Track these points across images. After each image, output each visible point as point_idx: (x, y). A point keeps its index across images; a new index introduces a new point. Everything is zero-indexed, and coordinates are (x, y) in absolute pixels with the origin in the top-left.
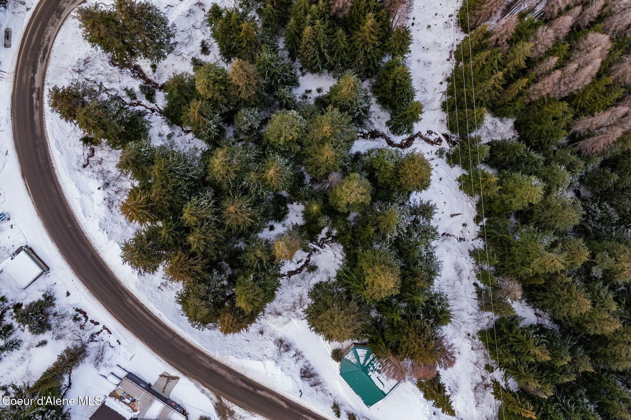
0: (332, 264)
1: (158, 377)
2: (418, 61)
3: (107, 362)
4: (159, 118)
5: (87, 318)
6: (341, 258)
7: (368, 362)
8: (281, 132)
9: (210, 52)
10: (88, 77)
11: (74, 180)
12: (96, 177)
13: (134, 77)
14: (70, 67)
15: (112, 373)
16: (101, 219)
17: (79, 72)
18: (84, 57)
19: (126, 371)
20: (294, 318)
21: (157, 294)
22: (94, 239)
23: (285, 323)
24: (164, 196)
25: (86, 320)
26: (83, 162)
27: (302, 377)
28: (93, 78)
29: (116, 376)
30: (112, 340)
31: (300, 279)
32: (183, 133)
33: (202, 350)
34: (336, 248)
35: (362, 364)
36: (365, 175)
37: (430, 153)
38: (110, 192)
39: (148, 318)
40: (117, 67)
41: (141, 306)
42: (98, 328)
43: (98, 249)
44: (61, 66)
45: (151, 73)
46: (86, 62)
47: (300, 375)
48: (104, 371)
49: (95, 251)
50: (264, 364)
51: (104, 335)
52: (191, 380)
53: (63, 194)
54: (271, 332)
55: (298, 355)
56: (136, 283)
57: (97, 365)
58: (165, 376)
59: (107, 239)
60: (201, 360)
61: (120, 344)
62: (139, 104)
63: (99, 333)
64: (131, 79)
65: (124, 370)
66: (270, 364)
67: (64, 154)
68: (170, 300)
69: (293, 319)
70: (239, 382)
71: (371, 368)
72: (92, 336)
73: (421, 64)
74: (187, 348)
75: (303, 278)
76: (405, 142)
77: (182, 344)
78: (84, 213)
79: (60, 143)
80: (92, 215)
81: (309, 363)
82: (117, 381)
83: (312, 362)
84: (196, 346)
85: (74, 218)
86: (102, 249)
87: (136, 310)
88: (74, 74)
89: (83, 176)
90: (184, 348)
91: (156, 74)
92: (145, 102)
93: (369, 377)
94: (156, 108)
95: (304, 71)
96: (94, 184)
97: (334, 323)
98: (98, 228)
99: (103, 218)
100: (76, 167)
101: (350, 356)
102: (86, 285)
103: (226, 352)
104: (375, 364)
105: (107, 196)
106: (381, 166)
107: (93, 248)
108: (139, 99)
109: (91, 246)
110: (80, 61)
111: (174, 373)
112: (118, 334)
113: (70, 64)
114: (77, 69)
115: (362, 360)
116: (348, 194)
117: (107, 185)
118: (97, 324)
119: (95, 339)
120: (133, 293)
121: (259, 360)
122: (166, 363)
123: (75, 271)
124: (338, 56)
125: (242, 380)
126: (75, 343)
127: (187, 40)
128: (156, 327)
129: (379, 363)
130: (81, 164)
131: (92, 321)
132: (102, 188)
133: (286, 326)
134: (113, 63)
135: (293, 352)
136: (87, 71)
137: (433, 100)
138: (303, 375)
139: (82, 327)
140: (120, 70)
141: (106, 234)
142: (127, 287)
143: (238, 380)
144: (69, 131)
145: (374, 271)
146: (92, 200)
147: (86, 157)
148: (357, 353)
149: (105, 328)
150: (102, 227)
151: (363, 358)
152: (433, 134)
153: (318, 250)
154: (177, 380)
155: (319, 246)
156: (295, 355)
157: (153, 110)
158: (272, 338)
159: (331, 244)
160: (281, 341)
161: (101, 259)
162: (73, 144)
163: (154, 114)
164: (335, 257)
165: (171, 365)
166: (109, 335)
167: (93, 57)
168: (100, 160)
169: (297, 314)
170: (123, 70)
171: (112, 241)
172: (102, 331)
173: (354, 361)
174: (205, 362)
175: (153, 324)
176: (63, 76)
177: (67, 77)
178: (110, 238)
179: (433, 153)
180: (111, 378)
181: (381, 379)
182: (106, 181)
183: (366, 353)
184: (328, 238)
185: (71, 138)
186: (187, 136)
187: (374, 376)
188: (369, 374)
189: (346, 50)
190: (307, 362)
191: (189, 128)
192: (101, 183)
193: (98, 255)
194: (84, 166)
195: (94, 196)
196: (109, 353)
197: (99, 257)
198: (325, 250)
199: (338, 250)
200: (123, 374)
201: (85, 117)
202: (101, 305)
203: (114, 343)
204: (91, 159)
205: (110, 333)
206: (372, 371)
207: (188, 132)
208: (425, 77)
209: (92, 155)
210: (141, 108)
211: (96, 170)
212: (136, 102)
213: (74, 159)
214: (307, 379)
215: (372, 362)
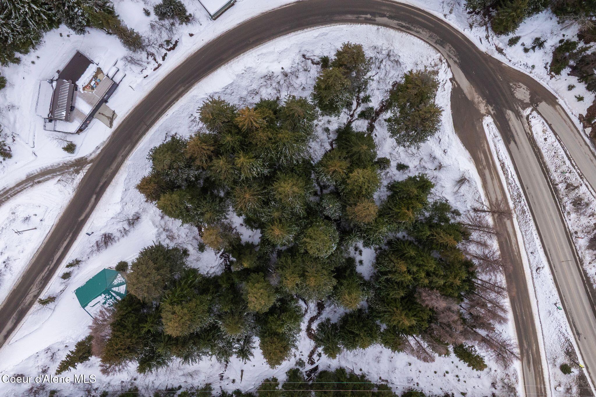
0: (205, 264)
1: (113, 109)
2: (381, 352)
3: (128, 67)
4: (345, 121)
5: (169, 50)
6: (211, 273)
7: (114, 294)
8: (314, 239)
9: (399, 170)
10: (384, 63)
11: (291, 47)
12: (293, 66)
13: (382, 102)
14: (393, 48)
15: (118, 70)
16: (255, 69)
17: (389, 55)
18: (401, 60)
19: (120, 82)
20: (158, 231)
21: (186, 114)
22: (238, 61)
23: (153, 223)
24: (260, 141)
25: (167, 50)
26: (308, 55)
27: (105, 235)
28: (382, 66)
29: (115, 74)
30: (149, 71)
31: (193, 235)
32: (330, 140)
33: (134, 150)
34: (220, 268)
35: (112, 289)
36: (277, 304)
37: (301, 354)
38: (279, 77)
39: (165, 105)
40: (391, 87)
41: (176, 99)
42: (160, 60)
43: (229, 64)
44: (394, 40)
45: (385, 117)
46: (397, 62)
47: (107, 233)
48: (120, 64)
49: (228, 61)
50: (118, 203)
51: (153, 65)
52: (108, 138)
53: (280, 36)
54: (147, 209)
55: (125, 232)
56: (196, 96)
57: (126, 58)
58: (113, 115)
59: (236, 73)
60: (125, 148)
61: (145, 77)
62: (358, 104)
63: (155, 60)
64: (380, 99)
65: (121, 81)
66: (118, 208)
67: (314, 40)
68: (181, 123)
69: (157, 229)
70: (104, 180)
71: (108, 297)
72: (152, 54)
73: (379, 355)
74: (137, 136)
75: (194, 238)
76: (313, 332)
77: (140, 133)
78: (261, 54)
79: (325, 37)
80: (259, 61)
81: (117, 242)
82: (111, 75)
83: (118, 243)
84: (138, 144)
85: (258, 45)
86: (229, 68)
87: (173, 94)
88: (387, 51)
89: (294, 55)
90: (137, 134)
91: (383, 121)
92: (359, 110)
93: (101, 295)
94: (354, 119)
95: (379, 251)
96: (287, 64)
97: (141, 278)
98: (248, 66)
99: (256, 70)
100: (304, 49)
101: (120, 279)
102: (198, 51)
103: (132, 170)
104: (111, 300)
105: (275, 75)
106: (283, 321)
107: (230, 60)
108: (362, 105)
109: (232, 59)
110: (398, 57)
111: (116, 123)
112: (153, 77)
113: (396, 48)
114: (391, 53)
115: (115, 289)
116: (255, 295)
117: (286, 75)
118: (164, 59)
119: (150, 57)
120: (188, 93)
121: (122, 199)
122: (125, 118)
123: (211, 43)
124: (384, 286)
125: (106, 182)
126: (147, 40)
127: (410, 152)
128: (157, 111)
129: (112, 304)
130: (305, 54)
131: (166, 55)
132: (283, 71)
133: (151, 223)
134: (395, 84)
135: (127, 228)
136: (389, 63)
137: (347, 360)
138: (107, 235)
139: (161, 46)
140: (389, 90)
141: (241, 73)
142: (194, 88)
143: (106, 180)
144: (336, 45)
145: (185, 314)
146: (273, 62)
147: (313, 58)
148: (122, 285)
149: (159, 65)
150: (248, 70)
151: (117, 291)
152: (318, 358)
153: (219, 252)
154: (109, 125)
155: (223, 253)
156: (125, 229)
157: (352, 116)
158: (141, 210)
159: (224, 264)
160: (138, 218)
161: (220, 66)
162: (323, 47)
163: (349, 116)
164: (211, 267)
165: (123, 122)
166: (153, 69)
167: (401, 68)
168: (309, 70)
169: (161, 233)
170: (389, 93)
171: (235, 78)
172: (157, 62)
173: (116, 282)
174: (123, 151)
175: (159, 108)
176: (385, 42)
177: (384, 45)
178: (238, 76)
179: (301, 357)
180: (114, 70)
181: (98, 304)
182: (289, 75)
183: (122, 292)
184: (229, 261)
185: (330, 46)
186: (328, 144)
187: (101, 298)
188: (103, 295)
189: (388, 295)
190: (119, 239)
191: (334, 146)
192: (288, 70)
193: (224, 64)
194: (304, 56)
195: (276, 63)
196: (136, 69)
197: (222, 65)
198: (219, 258)
199: (218, 270)
200: (117, 79)
201: (334, 76)
202: (179, 64)
203: (145, 73)
204: (310, 61)
205: (155, 70)
206: (105, 297)
207: (331, 144)
208: (367, 356)
209: (313, 63)
210: (354, 107)
211: (300, 67)
212: (360, 101)
213: (310, 48)
214: (103, 239)
215: (113, 298)
